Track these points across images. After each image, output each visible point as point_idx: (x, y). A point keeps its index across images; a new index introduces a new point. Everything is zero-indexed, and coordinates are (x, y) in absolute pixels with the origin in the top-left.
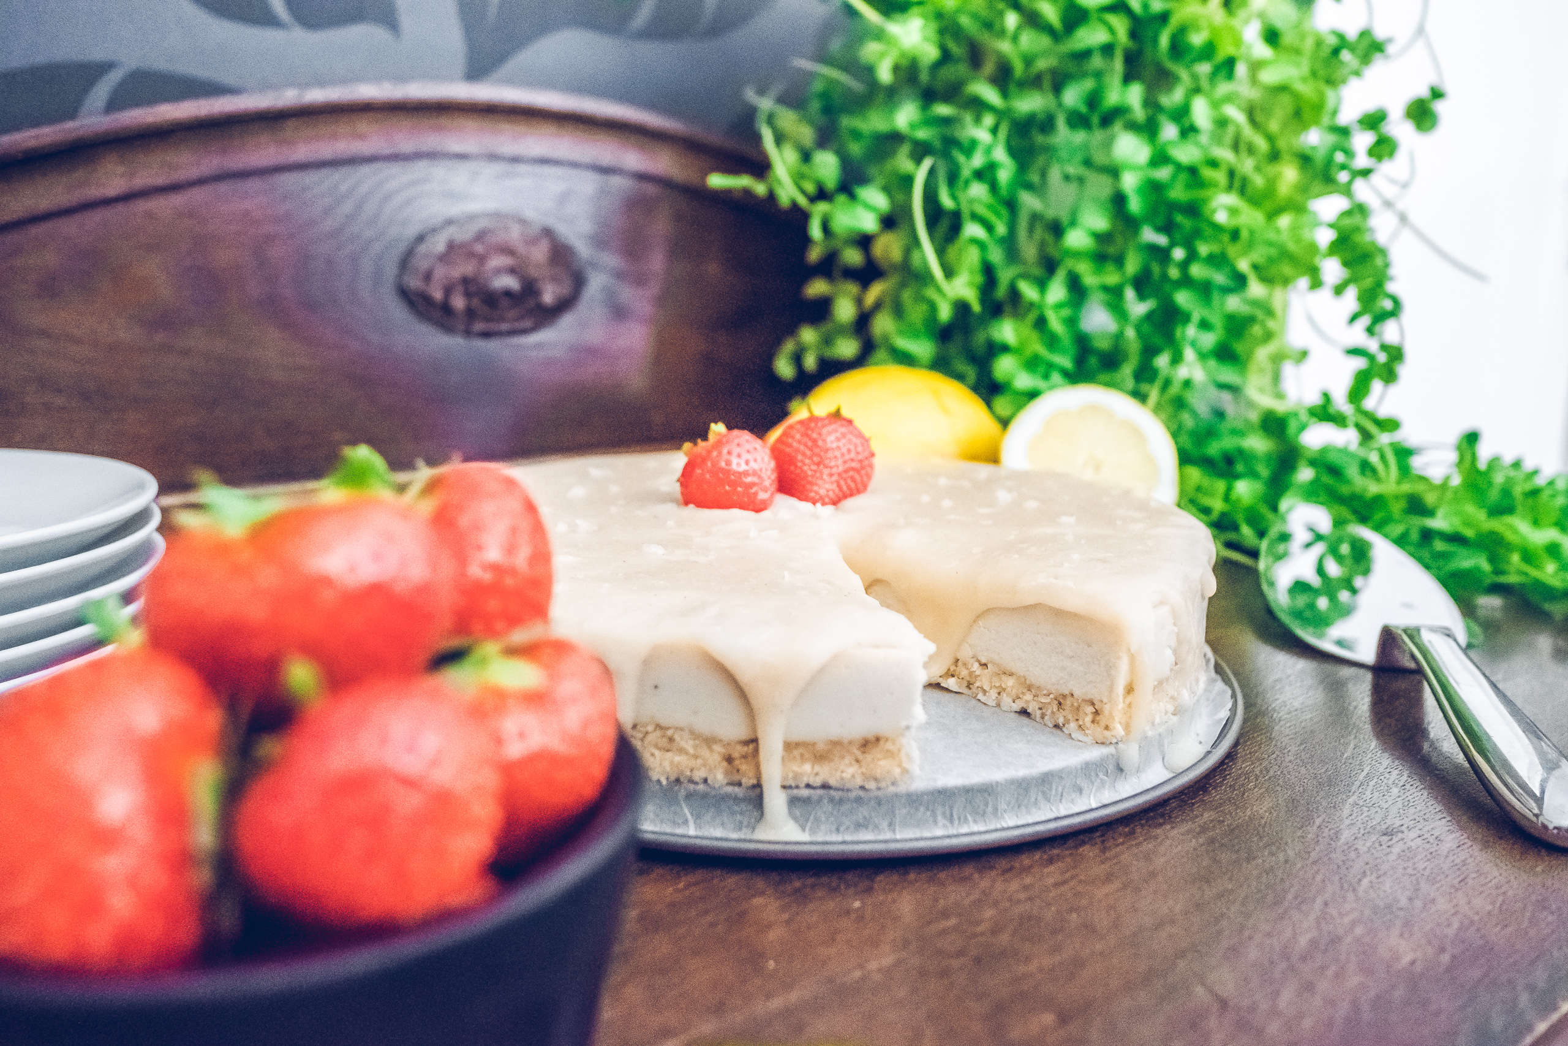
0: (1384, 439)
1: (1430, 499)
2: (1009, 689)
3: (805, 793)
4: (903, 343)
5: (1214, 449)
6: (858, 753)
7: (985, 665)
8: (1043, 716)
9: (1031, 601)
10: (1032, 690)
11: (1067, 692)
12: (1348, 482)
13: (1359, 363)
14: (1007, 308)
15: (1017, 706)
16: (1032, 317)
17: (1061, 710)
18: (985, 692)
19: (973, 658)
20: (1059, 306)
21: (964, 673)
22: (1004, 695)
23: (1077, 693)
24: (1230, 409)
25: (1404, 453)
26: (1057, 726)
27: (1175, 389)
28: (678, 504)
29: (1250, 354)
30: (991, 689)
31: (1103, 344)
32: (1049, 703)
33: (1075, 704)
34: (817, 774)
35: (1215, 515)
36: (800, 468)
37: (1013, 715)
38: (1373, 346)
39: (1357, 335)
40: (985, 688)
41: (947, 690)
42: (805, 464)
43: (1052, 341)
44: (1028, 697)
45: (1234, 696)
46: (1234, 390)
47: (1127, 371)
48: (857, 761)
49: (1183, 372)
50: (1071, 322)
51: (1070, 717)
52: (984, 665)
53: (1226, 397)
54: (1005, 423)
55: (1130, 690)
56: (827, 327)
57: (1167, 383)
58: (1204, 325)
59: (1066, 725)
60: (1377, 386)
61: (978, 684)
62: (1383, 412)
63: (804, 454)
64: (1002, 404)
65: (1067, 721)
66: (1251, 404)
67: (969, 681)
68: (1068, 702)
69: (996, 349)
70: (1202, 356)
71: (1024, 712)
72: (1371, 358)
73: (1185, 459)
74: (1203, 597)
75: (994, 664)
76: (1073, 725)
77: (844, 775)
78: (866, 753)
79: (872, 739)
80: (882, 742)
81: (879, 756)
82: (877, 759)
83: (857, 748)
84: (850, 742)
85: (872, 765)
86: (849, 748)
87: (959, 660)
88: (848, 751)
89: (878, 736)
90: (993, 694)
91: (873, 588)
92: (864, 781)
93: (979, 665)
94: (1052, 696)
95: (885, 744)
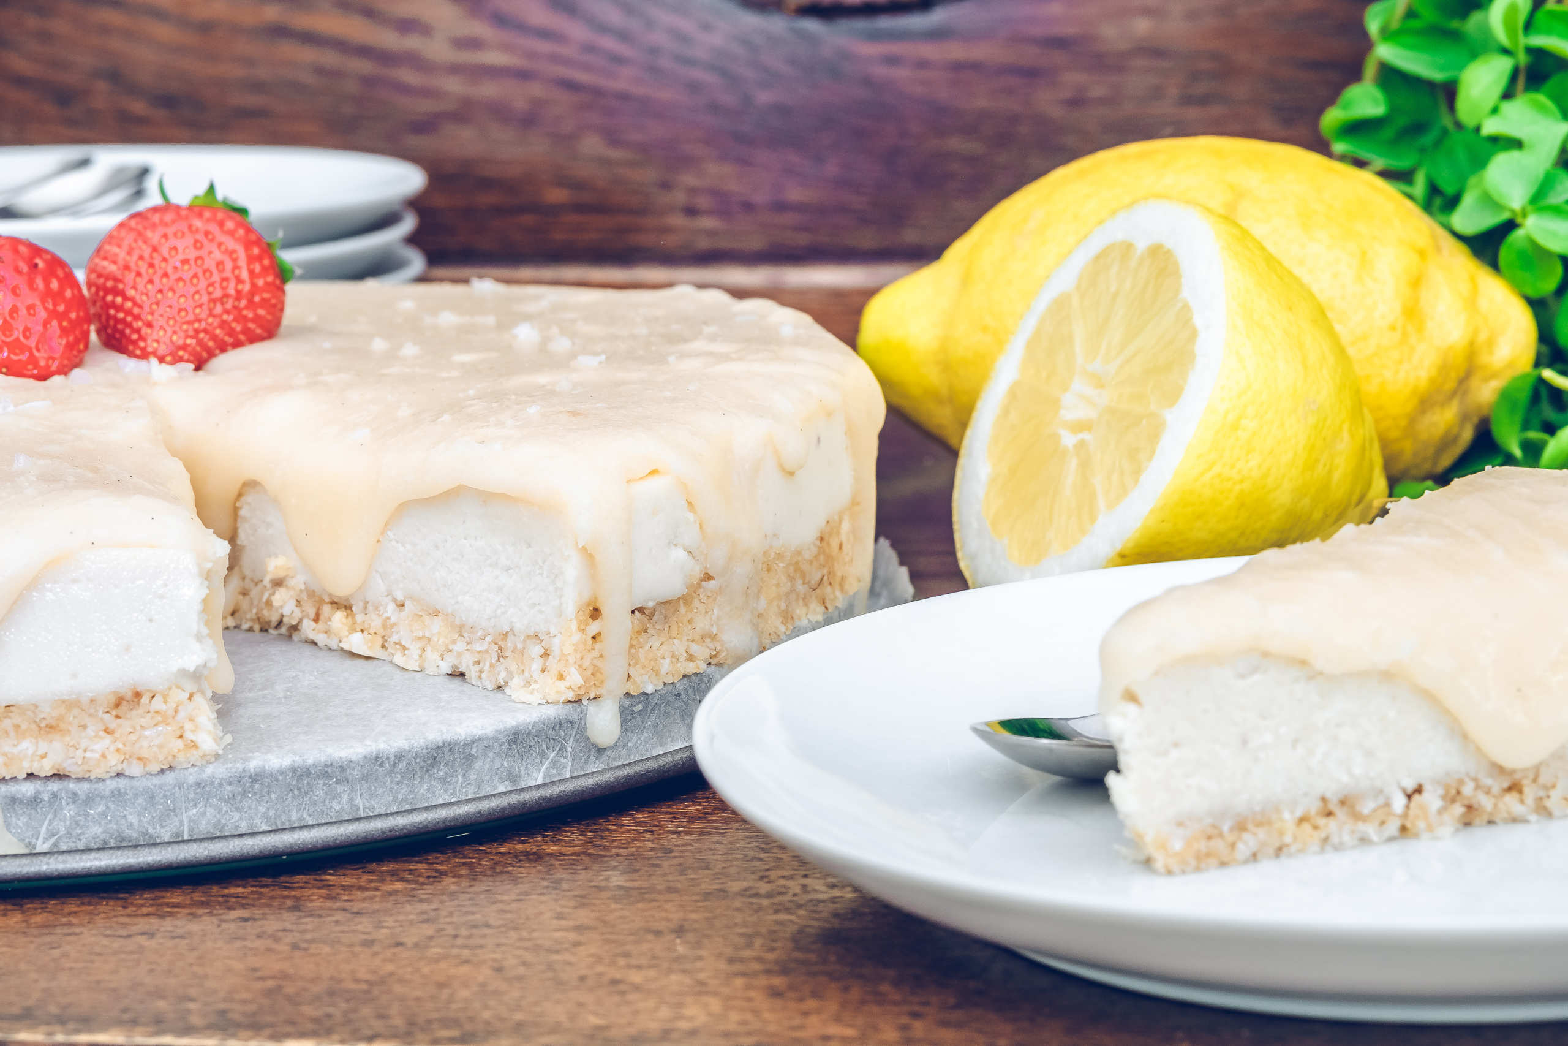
2: (435, 638)
3: (28, 789)
6: (107, 718)
7: (403, 603)
8: (480, 675)
10: (465, 634)
11: (507, 627)
15: (446, 667)
17: (502, 660)
18: (404, 650)
19: (387, 595)
21: (375, 623)
22: (429, 650)
23: (519, 626)
26: (497, 686)
30: (412, 643)
32: (487, 651)
33: (519, 645)
34: (44, 756)
36: (133, 298)
37: (442, 681)
40: (404, 643)
41: (353, 655)
42: (138, 292)
48: (107, 731)
51: (513, 667)
52: (401, 605)
59: (510, 683)
61: (395, 638)
63: (138, 274)
65: (509, 678)
67: (383, 636)
68: (510, 643)
71: (456, 673)
75: (414, 599)
76: (516, 682)
77: (88, 755)
78: (120, 718)
79: (129, 695)
80: (145, 700)
81: (143, 721)
82: (141, 726)
83: (106, 711)
84: (92, 701)
85: (133, 737)
86: (92, 711)
87: (368, 602)
88: (91, 715)
89: (139, 690)
90: (414, 650)
91: (243, 499)
92: (122, 763)
93: (395, 606)
94: (488, 638)
95: (150, 702)
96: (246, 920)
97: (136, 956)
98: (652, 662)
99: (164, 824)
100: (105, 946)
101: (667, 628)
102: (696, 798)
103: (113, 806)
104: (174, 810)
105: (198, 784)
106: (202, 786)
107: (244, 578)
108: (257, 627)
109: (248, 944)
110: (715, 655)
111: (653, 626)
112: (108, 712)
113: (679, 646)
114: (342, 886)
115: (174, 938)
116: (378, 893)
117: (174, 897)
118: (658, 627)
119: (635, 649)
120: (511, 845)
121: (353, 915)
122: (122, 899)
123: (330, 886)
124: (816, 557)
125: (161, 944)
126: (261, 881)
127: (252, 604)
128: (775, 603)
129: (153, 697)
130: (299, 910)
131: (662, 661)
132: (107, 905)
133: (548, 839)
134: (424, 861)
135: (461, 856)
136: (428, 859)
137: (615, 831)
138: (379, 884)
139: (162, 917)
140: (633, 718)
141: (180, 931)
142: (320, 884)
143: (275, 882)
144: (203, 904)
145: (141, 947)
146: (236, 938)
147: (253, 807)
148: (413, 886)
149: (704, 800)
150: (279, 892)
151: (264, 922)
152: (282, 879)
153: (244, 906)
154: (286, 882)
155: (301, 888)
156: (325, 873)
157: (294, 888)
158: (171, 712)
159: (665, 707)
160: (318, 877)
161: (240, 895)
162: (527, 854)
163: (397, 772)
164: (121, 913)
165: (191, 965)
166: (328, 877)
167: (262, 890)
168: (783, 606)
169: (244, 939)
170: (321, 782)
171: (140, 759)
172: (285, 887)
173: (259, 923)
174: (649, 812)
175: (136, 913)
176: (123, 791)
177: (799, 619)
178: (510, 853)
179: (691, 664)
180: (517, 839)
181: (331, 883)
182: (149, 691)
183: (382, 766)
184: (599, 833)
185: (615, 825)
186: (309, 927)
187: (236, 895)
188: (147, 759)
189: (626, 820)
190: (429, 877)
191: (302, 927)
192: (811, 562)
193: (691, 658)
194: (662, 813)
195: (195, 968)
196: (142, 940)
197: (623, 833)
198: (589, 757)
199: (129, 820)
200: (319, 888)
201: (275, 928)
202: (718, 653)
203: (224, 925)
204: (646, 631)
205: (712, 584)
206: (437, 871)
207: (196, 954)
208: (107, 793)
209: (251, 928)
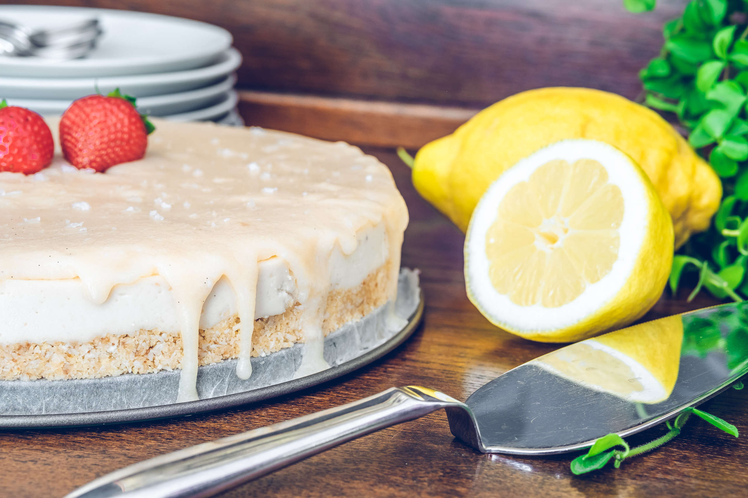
48: (14, 360)
77: (4, 370)
78: (20, 355)
79: (24, 345)
80: (32, 348)
81: (30, 357)
82: (29, 359)
83: (14, 351)
84: (7, 346)
85: (25, 364)
86: (7, 351)
88: (6, 353)
89: (29, 343)
92: (20, 374)
95: (34, 349)
96: (80, 457)
97: (25, 474)
98: (266, 343)
99: (34, 404)
100: (13, 466)
101: (275, 327)
102: (298, 403)
103: (11, 395)
104: (39, 398)
105: (50, 388)
106: (52, 389)
109: (78, 471)
110: (300, 339)
111: (268, 326)
112: (14, 352)
113: (280, 336)
114: (128, 440)
115: (45, 464)
116: (142, 446)
117: (51, 440)
118: (270, 327)
119: (258, 337)
120: (209, 423)
121: (129, 458)
122: (28, 439)
123: (123, 440)
124: (360, 292)
125: (38, 468)
126: (92, 434)
128: (334, 315)
129: (36, 346)
130: (105, 454)
131: (271, 342)
132: (21, 442)
133: (226, 421)
134: (168, 429)
135: (185, 428)
136: (169, 428)
137: (257, 419)
138: (144, 441)
139: (43, 452)
140: (260, 367)
141: (49, 461)
142: (118, 438)
143: (99, 435)
144: (64, 445)
145: (29, 469)
146: (72, 467)
147: (75, 399)
148: (159, 444)
149: (301, 405)
150: (99, 442)
151: (88, 459)
152: (103, 434)
153: (81, 448)
154: (104, 436)
155: (110, 440)
156: (122, 432)
157: (106, 440)
158: (43, 354)
159: (276, 362)
160: (118, 434)
161: (81, 442)
162: (214, 429)
163: (143, 388)
164: (26, 447)
165: (49, 481)
166: (123, 435)
167: (91, 440)
168: (339, 316)
169: (76, 468)
170: (107, 390)
171: (28, 374)
172: (103, 439)
173: (86, 459)
174: (275, 409)
175: (32, 448)
176: (16, 388)
177: (347, 321)
178: (207, 428)
179: (286, 343)
180: (212, 420)
181: (123, 438)
182: (33, 343)
183: (136, 385)
184: (249, 420)
185: (258, 415)
186: (107, 464)
187: (79, 442)
188: (31, 374)
189: (264, 413)
190: (167, 439)
191: (104, 463)
192: (357, 295)
193: (286, 341)
194: (280, 410)
195: (50, 484)
196: (30, 464)
197: (260, 420)
198: (236, 384)
199: (18, 401)
200: (117, 441)
201: (91, 463)
202: (300, 338)
203: (70, 459)
204: (264, 328)
205: (300, 307)
206: (172, 435)
207: (53, 475)
208: (9, 389)
209: (81, 462)
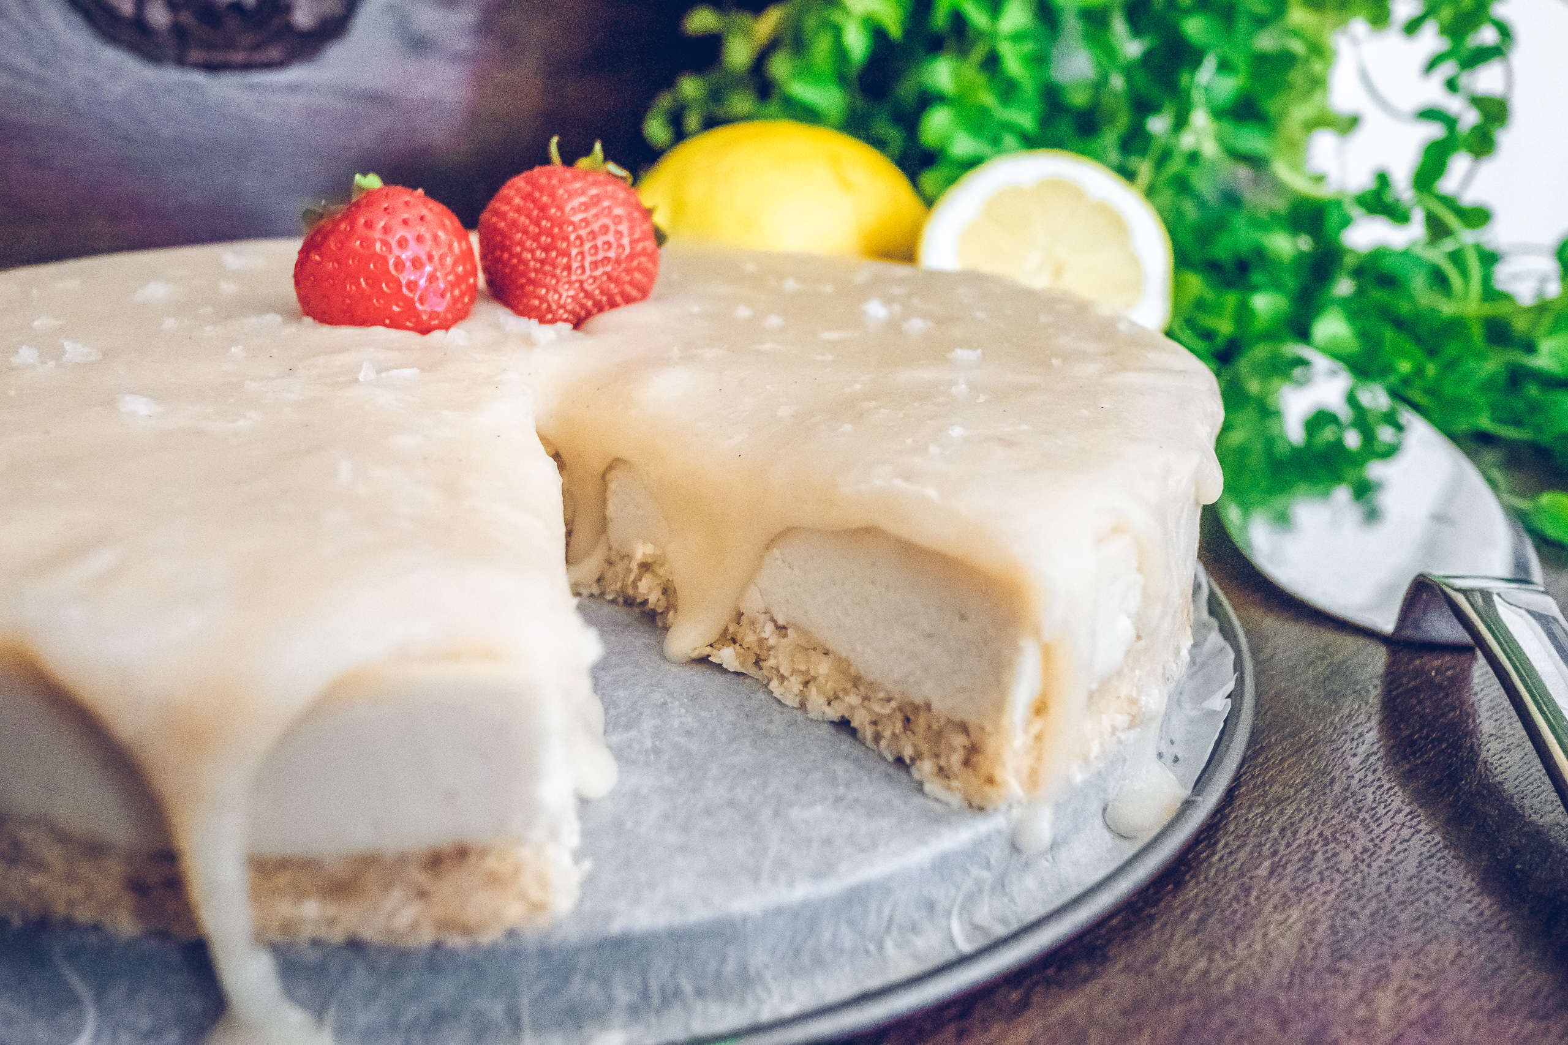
0: (1467, 237)
1: (1520, 325)
2: (822, 680)
4: (803, 91)
5: (1222, 249)
6: (421, 878)
7: (784, 628)
8: (877, 737)
9: (859, 519)
10: (860, 688)
11: (919, 701)
12: (1410, 298)
13: (1434, 131)
14: (950, 42)
15: (834, 713)
16: (979, 53)
17: (909, 733)
18: (782, 678)
19: (765, 613)
20: (1017, 37)
21: (750, 639)
22: (813, 689)
23: (937, 706)
24: (1250, 195)
25: (1490, 259)
26: (899, 760)
27: (1175, 166)
28: (290, 316)
29: (1282, 115)
30: (792, 675)
31: (1079, 98)
32: (890, 717)
33: (935, 727)
34: (333, 921)
35: (1220, 342)
36: (519, 255)
37: (826, 730)
38: (1454, 105)
39: (1432, 92)
40: (782, 671)
41: (719, 668)
42: (524, 249)
43: (1008, 90)
44: (853, 699)
45: (1238, 666)
46: (1255, 162)
47: (1110, 138)
48: (421, 893)
49: (1187, 141)
50: (1039, 60)
51: (924, 747)
52: (781, 629)
53: (1243, 172)
54: (929, 202)
55: (1040, 709)
56: (714, 77)
57: (1164, 157)
58: (1224, 66)
59: (918, 763)
60: (1459, 164)
61: (772, 662)
62: (1470, 198)
63: (525, 232)
64: (930, 179)
65: (917, 757)
66: (1278, 187)
67: (758, 656)
68: (922, 721)
69: (928, 99)
70: (1219, 114)
71: (844, 725)
72: (1450, 121)
73: (1182, 260)
74: (1198, 503)
75: (799, 629)
76: (927, 767)
79: (454, 852)
80: (473, 858)
83: (419, 869)
87: (743, 614)
90: (795, 684)
91: (613, 472)
93: (774, 627)
94: (893, 704)
107: (610, 548)
108: (621, 600)
112: (422, 871)
127: (617, 576)
